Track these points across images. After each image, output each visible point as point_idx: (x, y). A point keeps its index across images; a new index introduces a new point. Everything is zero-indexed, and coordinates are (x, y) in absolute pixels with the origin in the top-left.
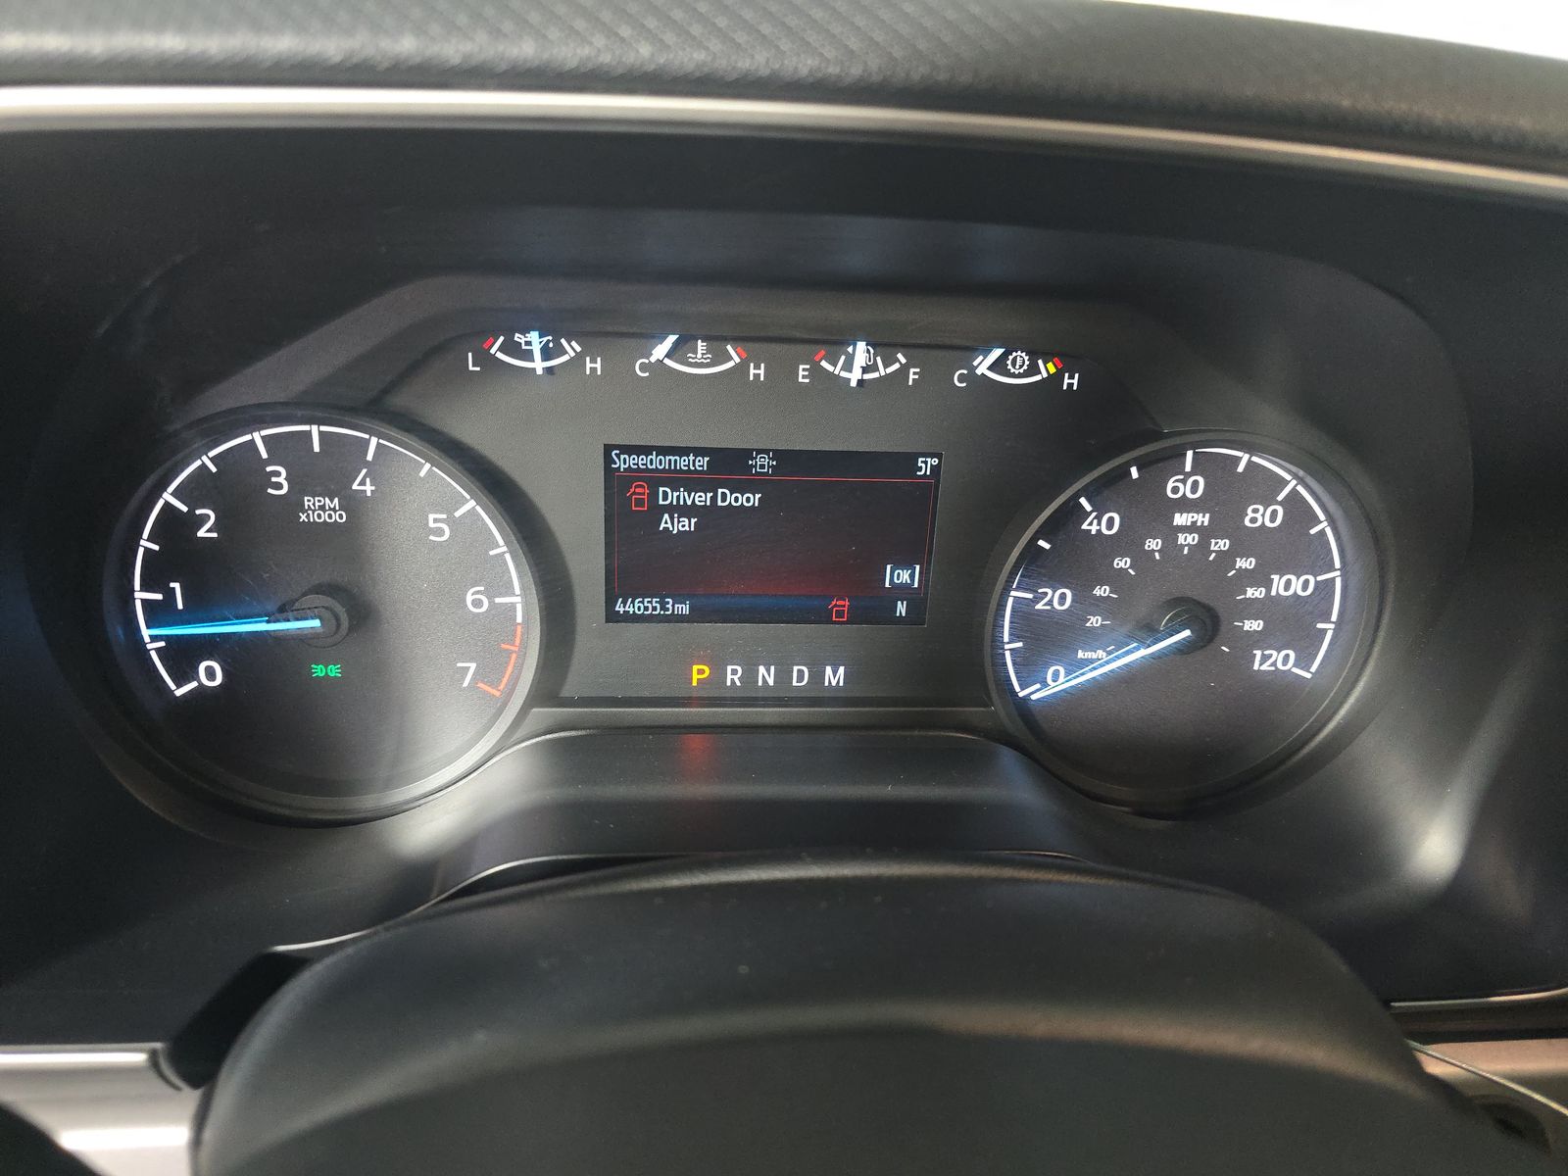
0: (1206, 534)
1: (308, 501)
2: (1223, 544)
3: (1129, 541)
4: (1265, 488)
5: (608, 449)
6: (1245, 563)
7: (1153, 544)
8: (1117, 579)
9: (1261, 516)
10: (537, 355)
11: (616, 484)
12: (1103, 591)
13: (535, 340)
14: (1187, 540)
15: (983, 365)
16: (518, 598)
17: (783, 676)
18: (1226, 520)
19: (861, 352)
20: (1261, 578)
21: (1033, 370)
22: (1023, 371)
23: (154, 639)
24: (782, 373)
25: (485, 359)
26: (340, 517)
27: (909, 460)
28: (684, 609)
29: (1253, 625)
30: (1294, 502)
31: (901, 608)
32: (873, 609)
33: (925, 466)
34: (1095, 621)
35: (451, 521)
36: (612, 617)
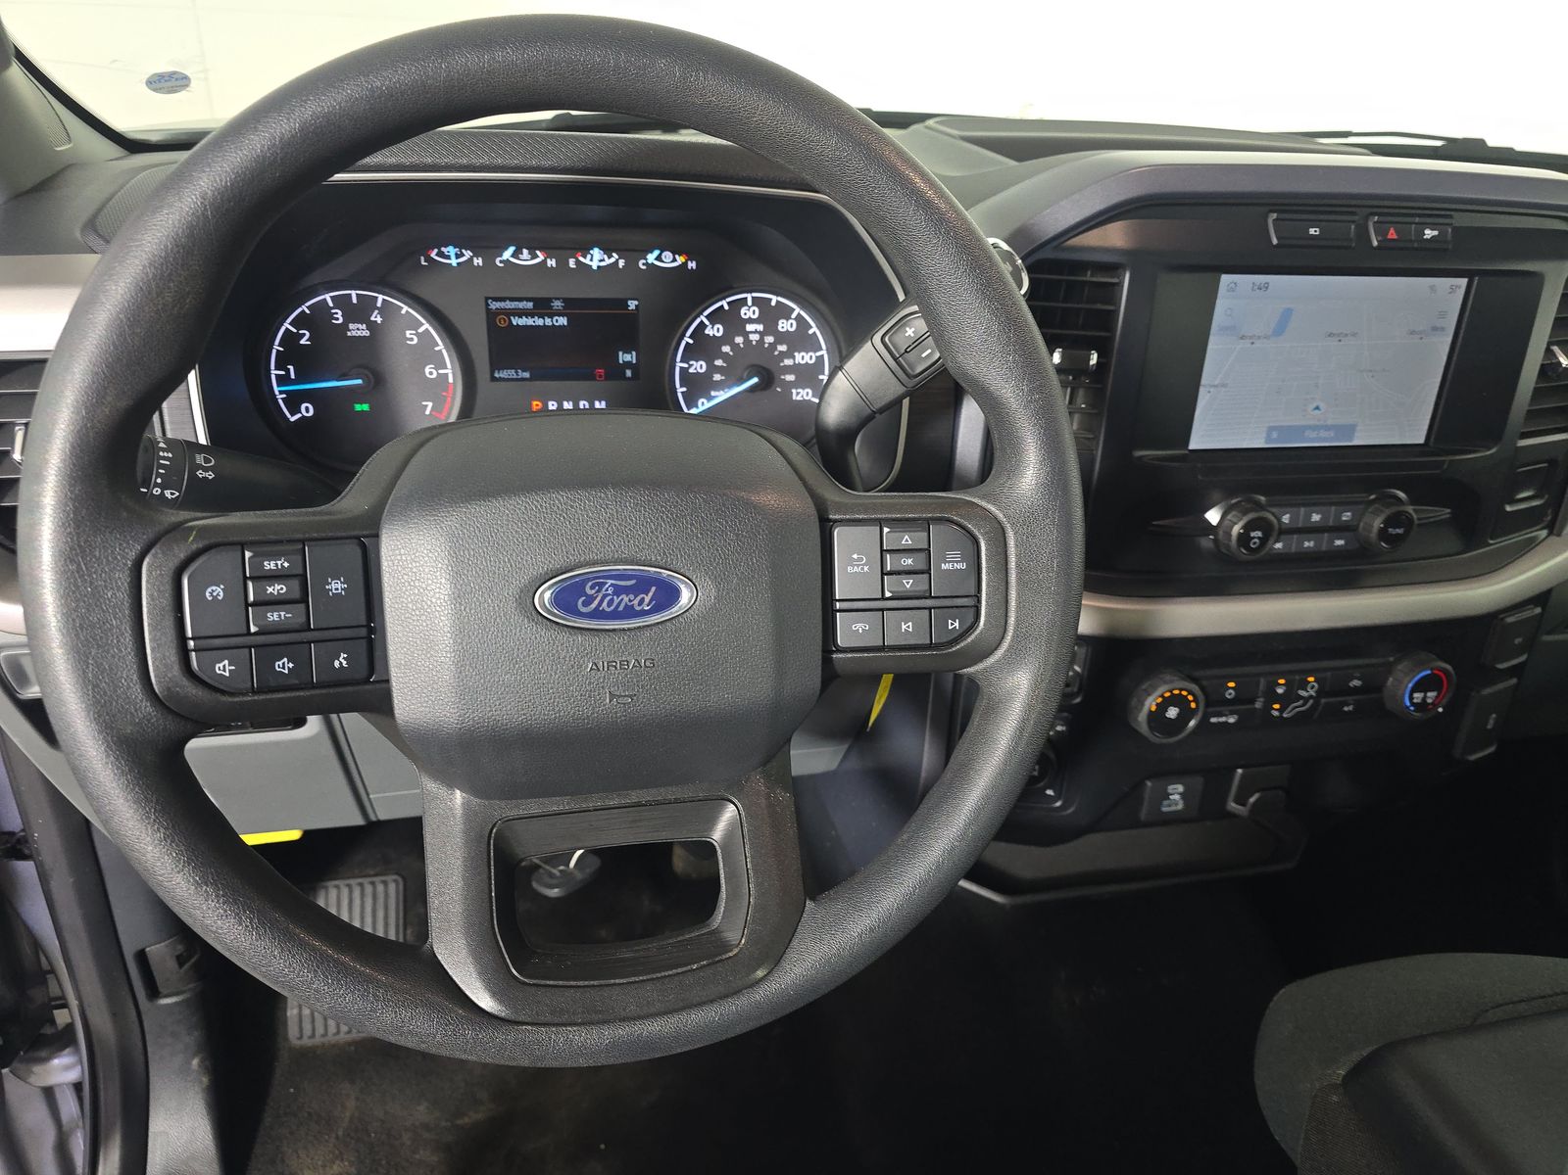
0: (762, 334)
1: (351, 326)
2: (769, 339)
3: (727, 338)
4: (786, 313)
5: (487, 299)
6: (783, 348)
7: (739, 340)
8: (724, 357)
9: (786, 326)
10: (453, 257)
11: (491, 315)
12: (719, 363)
13: (451, 250)
14: (754, 338)
15: (651, 258)
16: (451, 371)
17: (576, 405)
18: (770, 327)
19: (596, 253)
20: (790, 354)
21: (674, 260)
22: (669, 261)
23: (281, 392)
24: (562, 263)
25: (429, 259)
26: (366, 333)
27: (623, 304)
28: (527, 375)
29: (790, 378)
30: (799, 318)
31: (629, 373)
32: (616, 372)
33: (632, 304)
34: (717, 377)
35: (417, 334)
36: (494, 379)
